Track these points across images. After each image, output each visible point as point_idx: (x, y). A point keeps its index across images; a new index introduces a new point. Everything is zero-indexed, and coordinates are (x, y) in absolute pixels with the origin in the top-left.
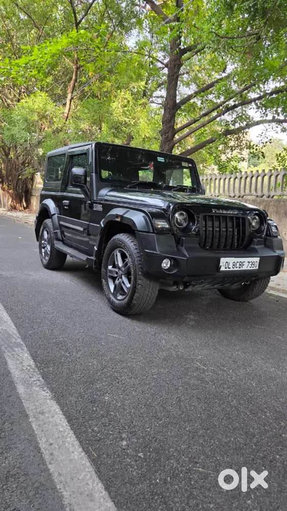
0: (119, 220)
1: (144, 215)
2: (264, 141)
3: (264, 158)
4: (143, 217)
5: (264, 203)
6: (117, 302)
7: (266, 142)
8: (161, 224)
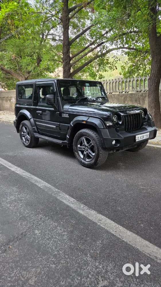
0: (85, 123)
1: (100, 120)
2: (116, 60)
3: (117, 69)
4: (100, 121)
5: (124, 96)
6: (86, 162)
7: (117, 61)
8: (109, 124)
